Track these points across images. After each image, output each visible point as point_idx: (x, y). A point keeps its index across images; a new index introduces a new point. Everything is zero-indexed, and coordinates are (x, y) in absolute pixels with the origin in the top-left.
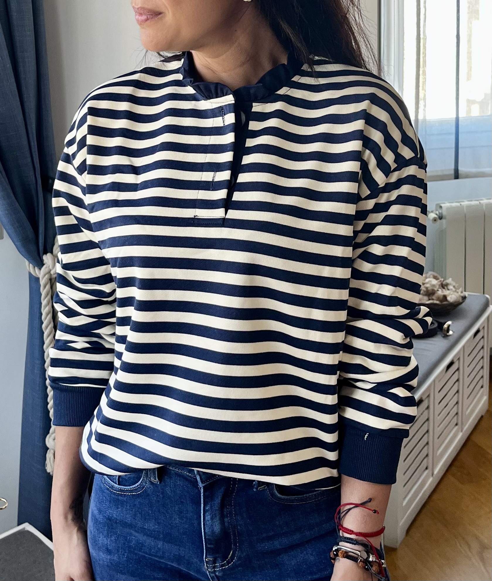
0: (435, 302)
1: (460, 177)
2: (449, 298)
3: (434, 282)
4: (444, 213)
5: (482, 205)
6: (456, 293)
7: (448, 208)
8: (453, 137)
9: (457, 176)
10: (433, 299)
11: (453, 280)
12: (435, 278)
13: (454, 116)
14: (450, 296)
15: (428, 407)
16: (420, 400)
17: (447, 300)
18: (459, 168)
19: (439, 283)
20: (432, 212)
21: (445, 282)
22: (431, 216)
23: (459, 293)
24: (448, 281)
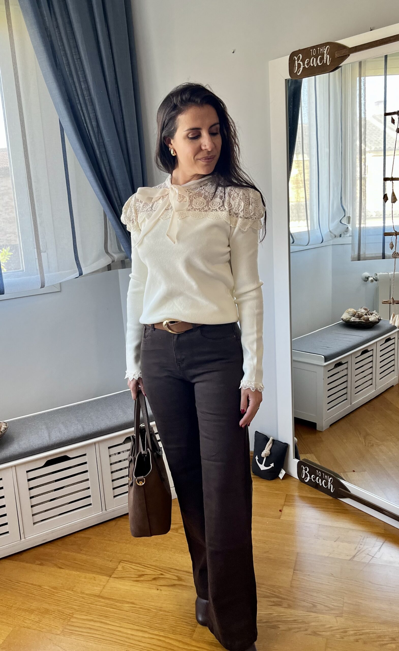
0: (362, 321)
1: (385, 258)
2: (370, 319)
3: (363, 311)
4: (378, 278)
6: (374, 317)
7: (379, 275)
8: (382, 236)
10: (361, 319)
11: (376, 311)
12: (365, 309)
13: (382, 225)
14: (371, 318)
15: (347, 368)
16: (340, 363)
17: (369, 321)
18: (385, 253)
19: (367, 312)
20: (372, 277)
21: (371, 312)
22: (370, 279)
23: (377, 317)
24: (373, 312)
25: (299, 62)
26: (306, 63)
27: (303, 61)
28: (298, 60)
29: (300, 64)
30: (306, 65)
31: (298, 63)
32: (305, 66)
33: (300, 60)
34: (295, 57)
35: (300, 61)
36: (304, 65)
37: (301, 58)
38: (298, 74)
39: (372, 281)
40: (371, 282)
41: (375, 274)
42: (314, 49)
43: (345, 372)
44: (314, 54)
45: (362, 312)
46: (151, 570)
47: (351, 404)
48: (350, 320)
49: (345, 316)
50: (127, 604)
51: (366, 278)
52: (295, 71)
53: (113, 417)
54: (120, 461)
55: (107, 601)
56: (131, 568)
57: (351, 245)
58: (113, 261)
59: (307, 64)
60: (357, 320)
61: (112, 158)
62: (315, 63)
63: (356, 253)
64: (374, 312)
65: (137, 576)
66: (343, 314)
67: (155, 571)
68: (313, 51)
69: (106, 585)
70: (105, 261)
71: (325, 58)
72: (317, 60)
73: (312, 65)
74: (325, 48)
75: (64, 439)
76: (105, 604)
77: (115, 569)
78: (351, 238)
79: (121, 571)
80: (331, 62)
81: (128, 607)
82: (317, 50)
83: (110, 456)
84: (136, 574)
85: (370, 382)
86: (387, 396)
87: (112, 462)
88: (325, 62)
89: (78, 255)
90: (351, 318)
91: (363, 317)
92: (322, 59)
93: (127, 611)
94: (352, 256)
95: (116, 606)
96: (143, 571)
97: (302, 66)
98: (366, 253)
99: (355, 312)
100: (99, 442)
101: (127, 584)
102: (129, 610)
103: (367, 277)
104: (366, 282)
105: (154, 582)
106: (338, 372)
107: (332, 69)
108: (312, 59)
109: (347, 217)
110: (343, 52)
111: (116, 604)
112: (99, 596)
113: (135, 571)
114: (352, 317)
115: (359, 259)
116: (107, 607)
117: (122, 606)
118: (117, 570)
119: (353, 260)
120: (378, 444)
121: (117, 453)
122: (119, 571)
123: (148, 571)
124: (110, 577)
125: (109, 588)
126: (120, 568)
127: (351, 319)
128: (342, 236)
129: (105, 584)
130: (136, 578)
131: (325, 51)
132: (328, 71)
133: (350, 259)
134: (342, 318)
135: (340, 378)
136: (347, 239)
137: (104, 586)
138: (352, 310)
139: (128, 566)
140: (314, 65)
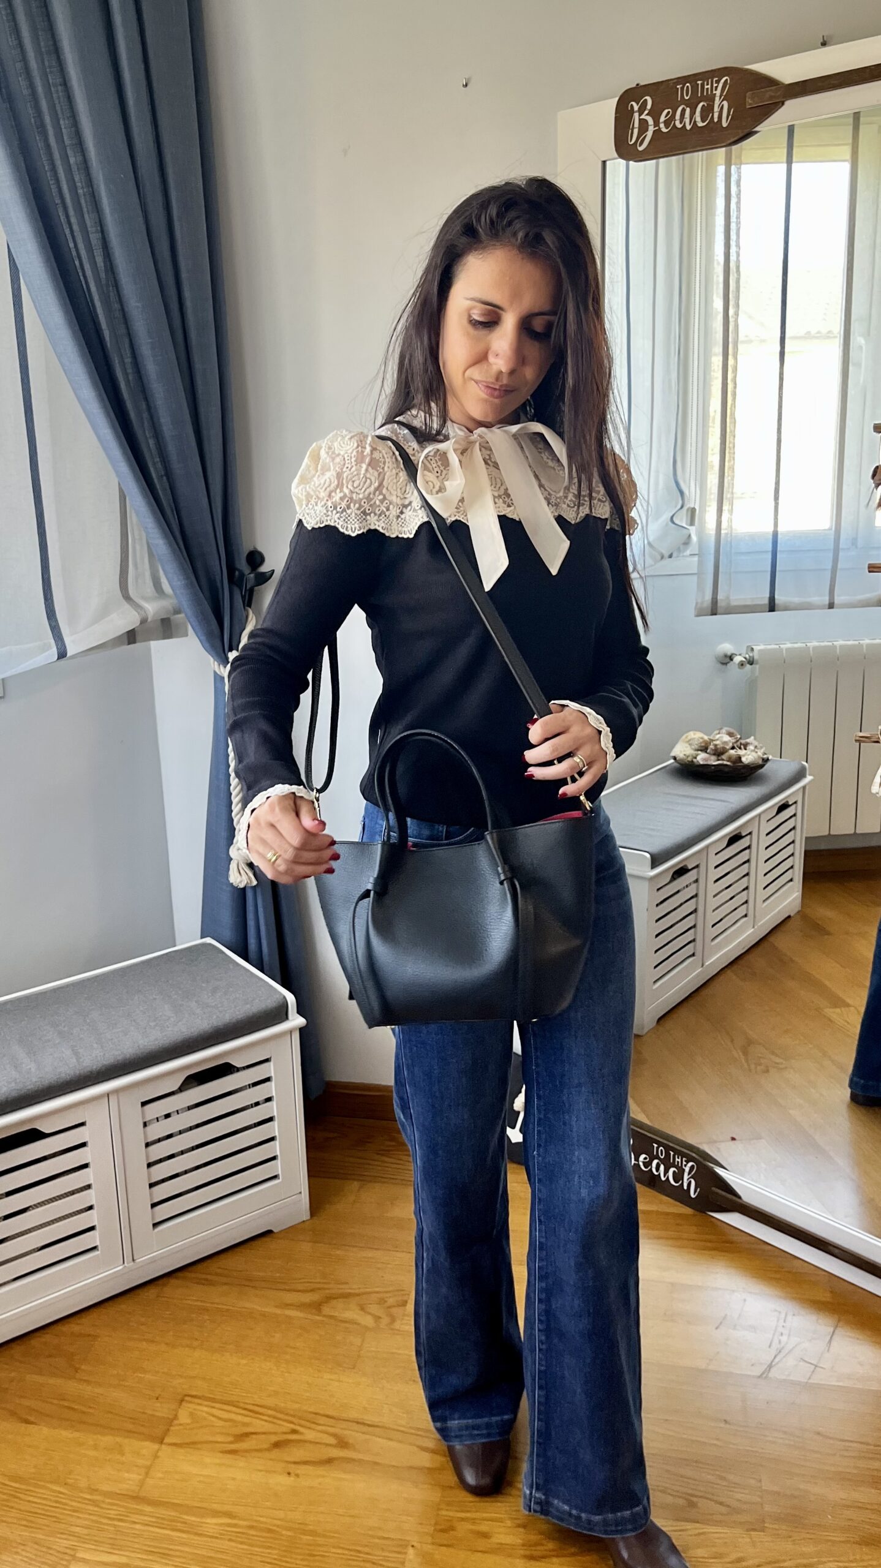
0: (725, 763)
1: (776, 609)
2: (743, 759)
3: (726, 738)
4: (756, 657)
5: (809, 648)
6: (754, 754)
7: (760, 651)
8: (769, 556)
9: (772, 607)
10: (723, 760)
11: (755, 739)
12: (730, 734)
13: (771, 529)
14: (746, 757)
15: (696, 881)
16: (682, 868)
17: (741, 762)
18: (776, 597)
19: (734, 741)
20: (740, 655)
21: (743, 741)
22: (738, 659)
23: (760, 753)
24: (748, 740)
25: (643, 117)
26: (662, 119)
27: (655, 114)
28: (641, 112)
29: (646, 121)
30: (662, 126)
31: (640, 120)
32: (660, 128)
33: (646, 112)
34: (633, 103)
35: (647, 115)
36: (656, 123)
37: (649, 106)
38: (640, 149)
39: (742, 664)
40: (739, 668)
41: (748, 647)
42: (688, 84)
43: (690, 891)
44: (687, 98)
45: (726, 743)
46: (266, 1421)
47: (703, 965)
48: (695, 760)
49: (682, 750)
50: (214, 1517)
51: (726, 656)
52: (631, 141)
53: (152, 1024)
54: (170, 1136)
55: (162, 1512)
56: (214, 1416)
57: (695, 578)
58: (144, 621)
59: (667, 123)
60: (713, 761)
61: (146, 350)
62: (687, 120)
63: (708, 596)
64: (751, 740)
65: (231, 1439)
66: (675, 745)
67: (273, 1423)
68: (682, 89)
69: (151, 1465)
70: (124, 620)
71: (716, 109)
72: (695, 113)
73: (679, 126)
74: (718, 82)
75: (29, 1087)
76: (154, 1520)
77: (170, 1421)
78: (696, 559)
79: (188, 1424)
80: (734, 119)
81: (216, 1524)
82: (695, 87)
83: (145, 1124)
84: (228, 1434)
85: (742, 911)
86: (780, 941)
87: (149, 1140)
88: (716, 120)
89: (53, 606)
90: (697, 755)
91: (727, 754)
92: (707, 111)
93: (217, 1538)
94: (697, 603)
95: (186, 1523)
96: (245, 1424)
97: (651, 129)
98: (731, 598)
99: (705, 742)
100: (117, 1091)
101: (208, 1460)
102: (221, 1534)
103: (729, 654)
104: (724, 666)
105: (276, 1453)
106: (678, 892)
107: (736, 139)
108: (680, 109)
109: (688, 510)
110: (769, 93)
111: (185, 1517)
112: (137, 1498)
113: (221, 1423)
114: (699, 752)
115: (714, 613)
116: (163, 1528)
117: (202, 1523)
118: (176, 1422)
119: (700, 613)
120: (781, 1066)
121: (161, 1117)
122: (181, 1425)
123: (258, 1425)
124: (161, 1442)
125: (160, 1475)
126: (184, 1417)
127: (699, 758)
128: (674, 555)
129: (148, 1463)
130: (231, 1443)
131: (716, 90)
132: (723, 143)
133: (692, 612)
134: (673, 754)
135: (681, 905)
136: (688, 562)
137: (148, 1468)
138: (697, 736)
139: (203, 1409)
140: (685, 125)
